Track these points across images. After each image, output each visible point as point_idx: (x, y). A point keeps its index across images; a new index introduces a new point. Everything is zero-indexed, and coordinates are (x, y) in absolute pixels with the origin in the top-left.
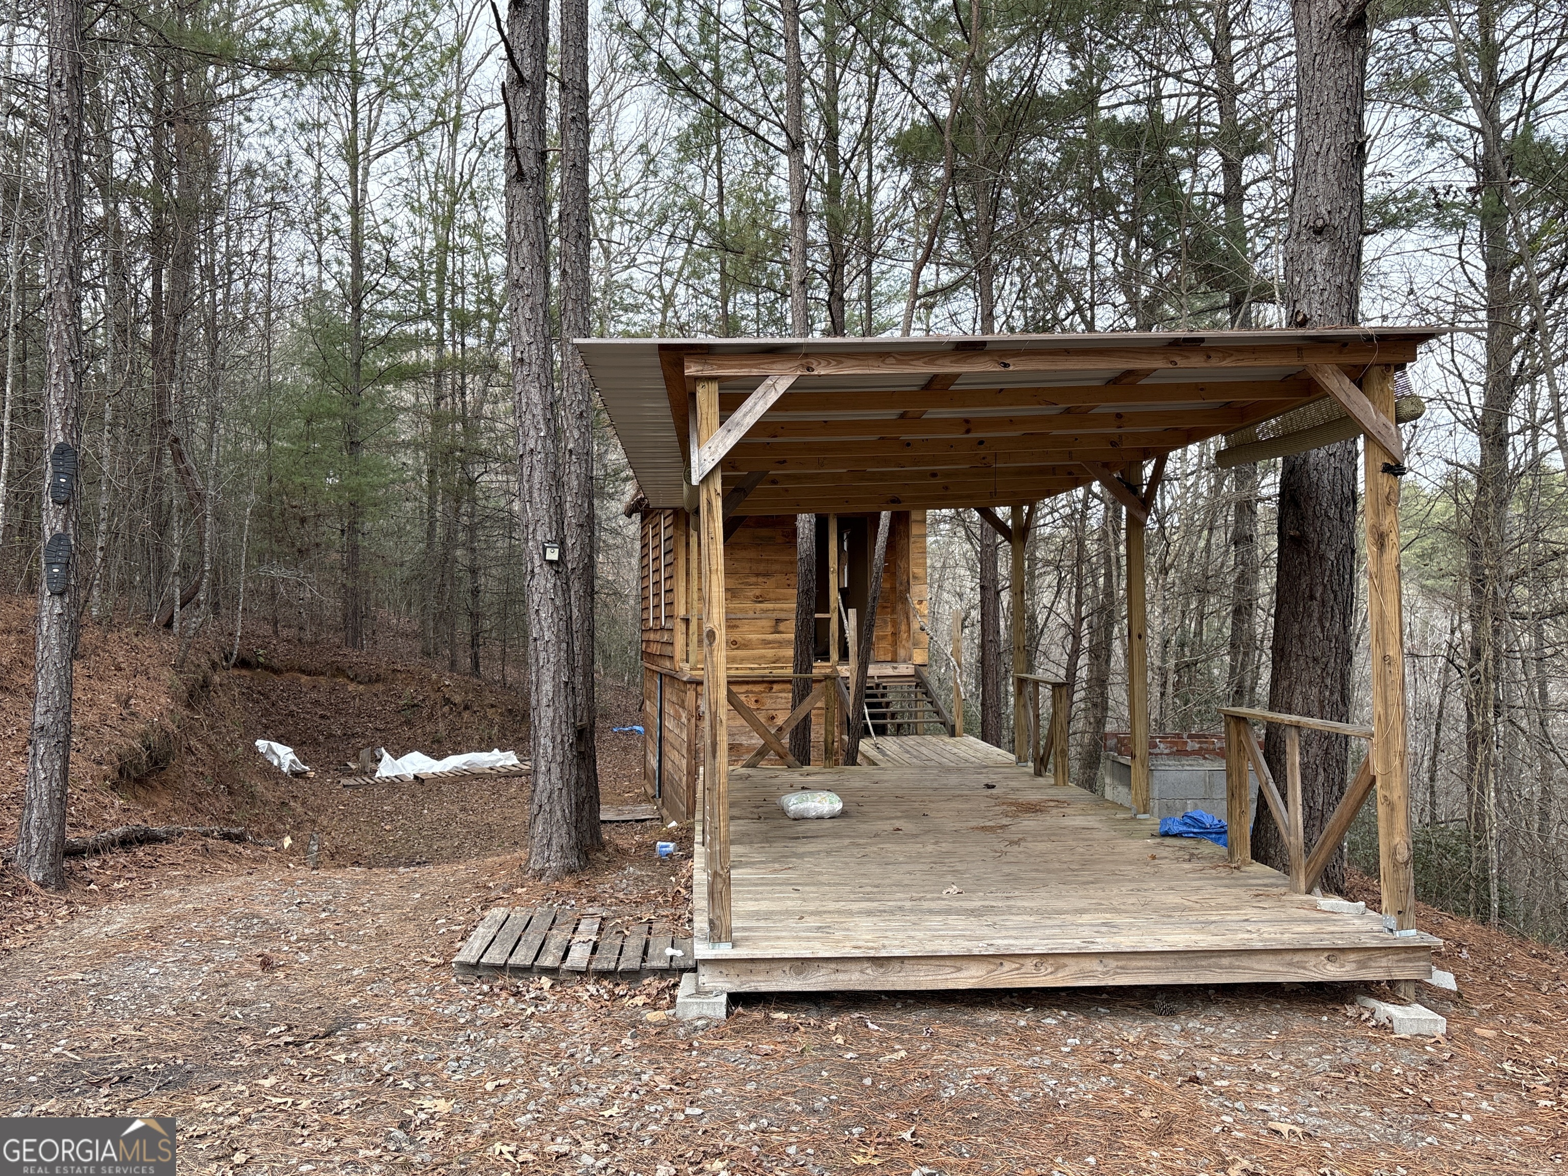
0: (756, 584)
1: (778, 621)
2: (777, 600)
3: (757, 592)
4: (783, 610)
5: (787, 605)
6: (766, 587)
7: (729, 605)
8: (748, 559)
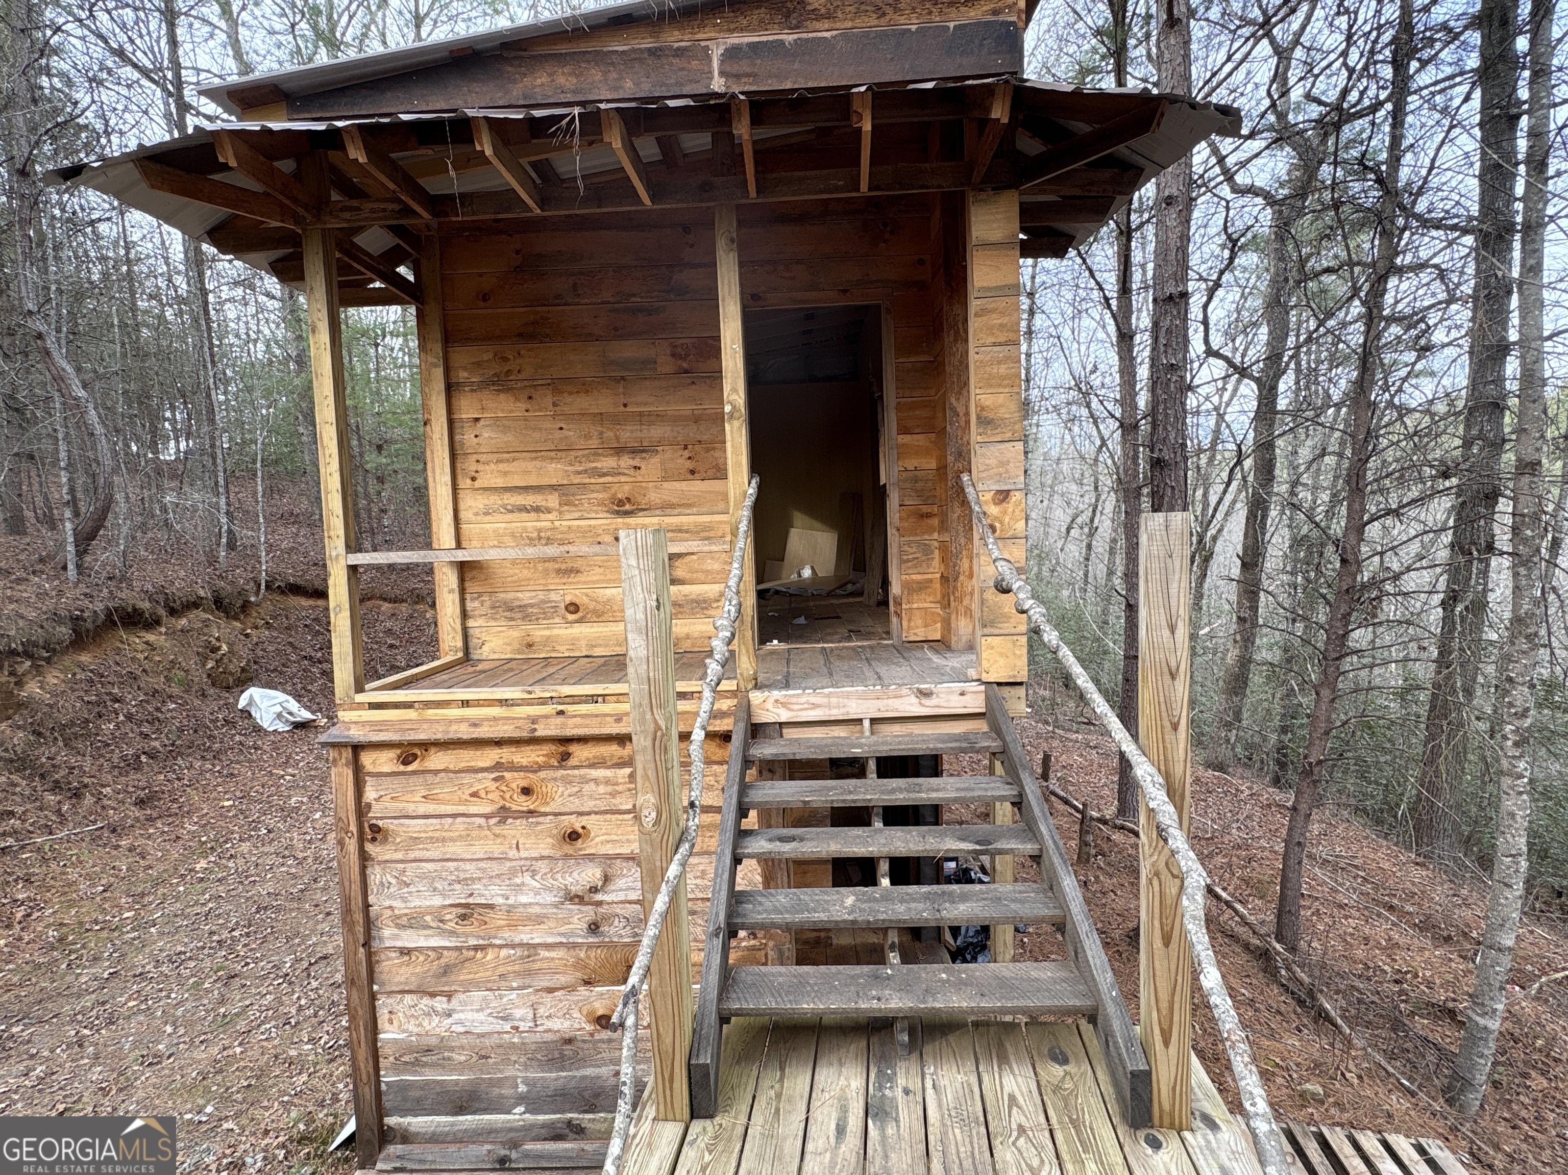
0: (616, 472)
2: (667, 507)
3: (620, 491)
4: (680, 531)
5: (692, 518)
6: (640, 479)
7: (557, 523)
8: (594, 415)
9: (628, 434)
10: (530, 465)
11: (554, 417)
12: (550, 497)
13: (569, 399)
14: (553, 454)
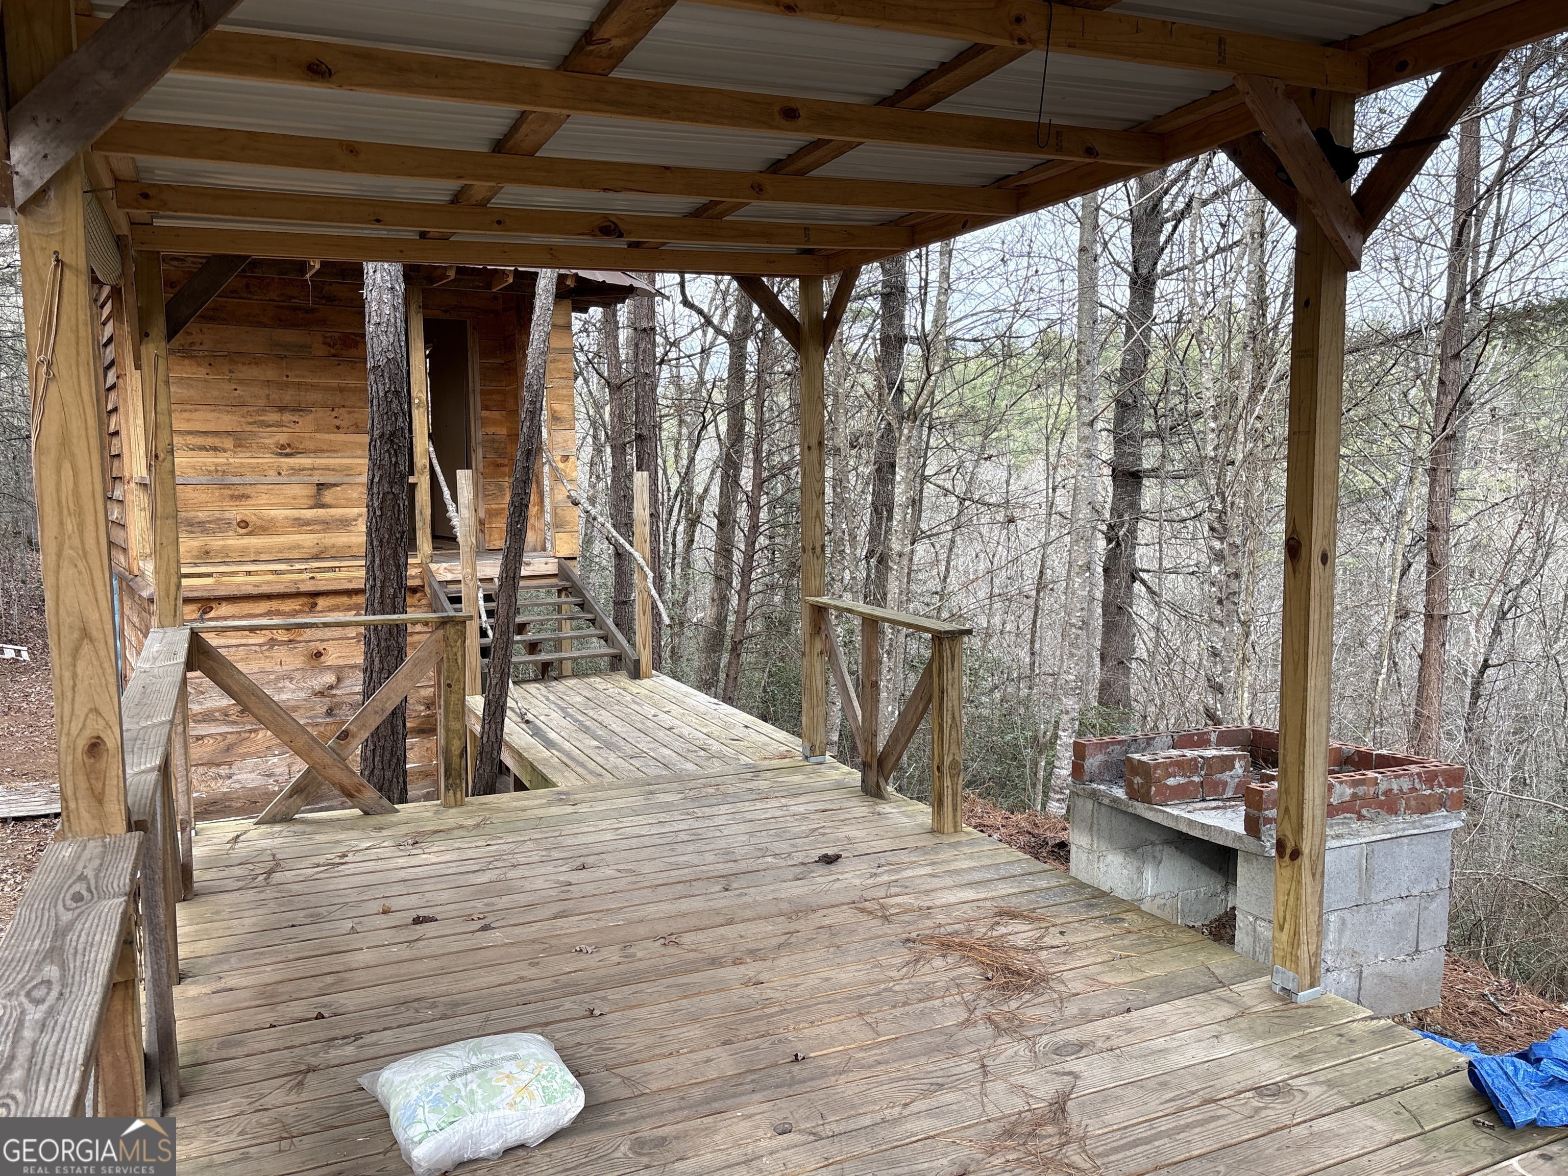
0: (279, 424)
1: (321, 486)
2: (318, 451)
3: (283, 438)
4: (329, 469)
5: (337, 461)
6: (297, 430)
7: (231, 460)
8: (263, 381)
9: (288, 397)
10: (211, 416)
11: (230, 380)
12: (225, 440)
13: (244, 368)
14: (229, 408)
